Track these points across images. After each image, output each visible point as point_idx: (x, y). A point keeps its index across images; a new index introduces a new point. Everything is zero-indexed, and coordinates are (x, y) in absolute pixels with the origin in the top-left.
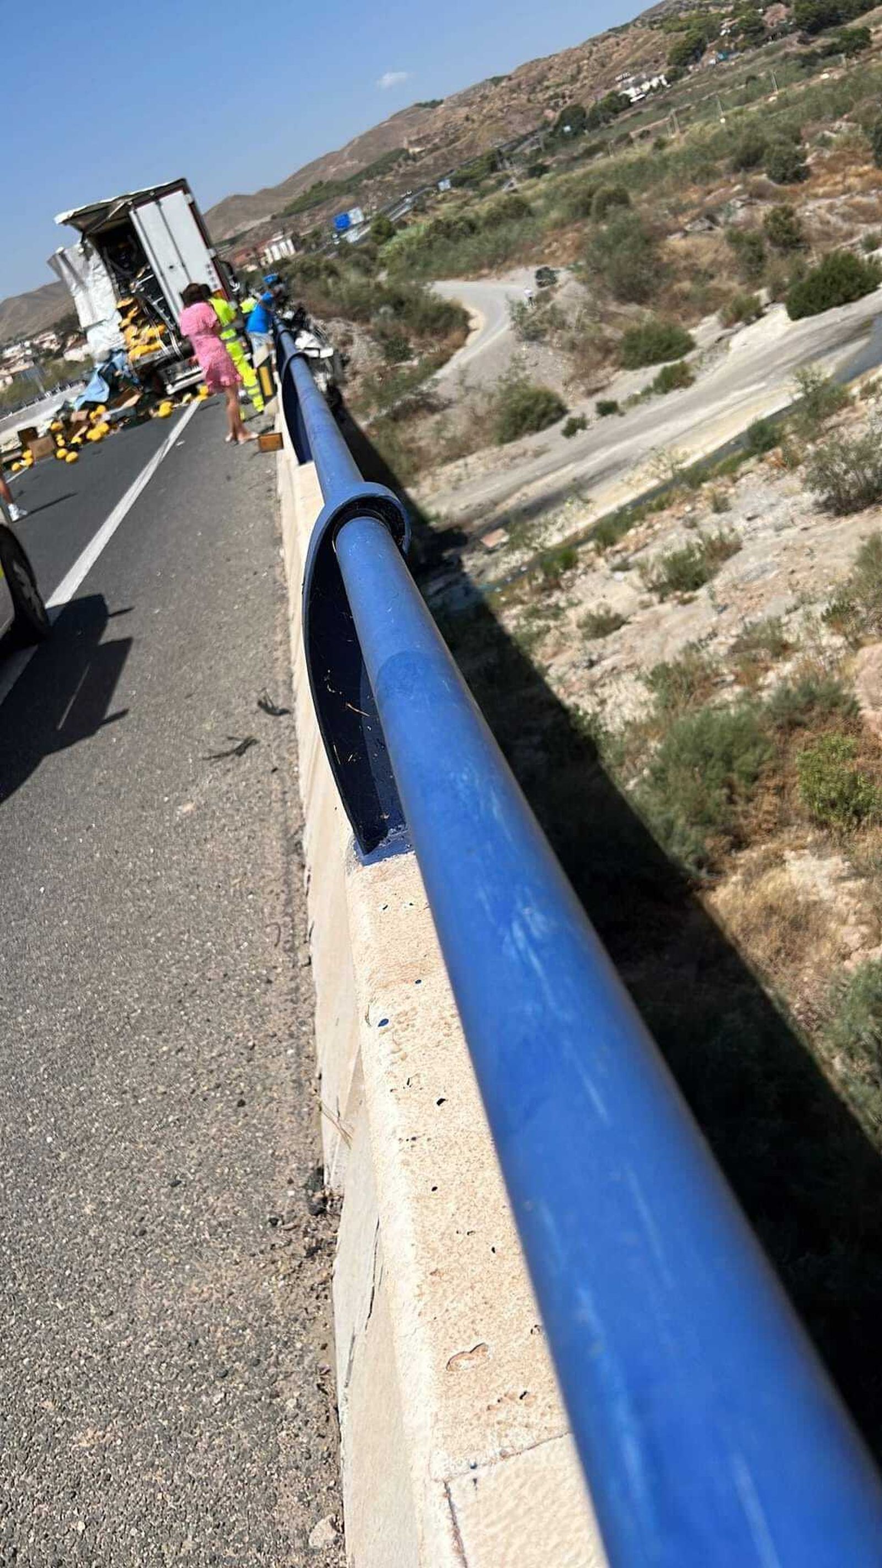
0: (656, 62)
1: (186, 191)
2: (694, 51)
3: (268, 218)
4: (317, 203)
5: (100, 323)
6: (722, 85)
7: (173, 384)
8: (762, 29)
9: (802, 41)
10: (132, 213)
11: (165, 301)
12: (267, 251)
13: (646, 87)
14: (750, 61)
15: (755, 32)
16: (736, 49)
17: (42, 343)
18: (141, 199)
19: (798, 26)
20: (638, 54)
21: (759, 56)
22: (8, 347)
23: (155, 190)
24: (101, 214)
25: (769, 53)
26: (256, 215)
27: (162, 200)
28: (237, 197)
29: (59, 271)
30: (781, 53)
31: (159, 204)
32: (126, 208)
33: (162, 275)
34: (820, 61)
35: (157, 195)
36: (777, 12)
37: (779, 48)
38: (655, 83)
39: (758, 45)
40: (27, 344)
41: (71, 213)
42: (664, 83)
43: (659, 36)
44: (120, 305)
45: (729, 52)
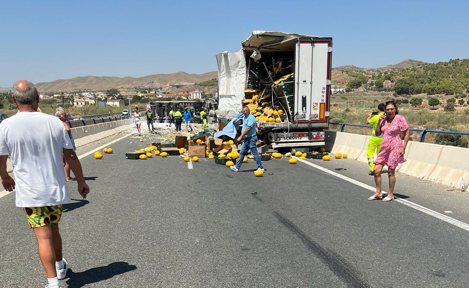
0: (343, 83)
1: (330, 45)
2: (357, 85)
3: (193, 84)
4: (212, 85)
5: (230, 96)
6: (365, 99)
7: (278, 143)
8: (382, 86)
9: (394, 95)
10: (297, 45)
11: (293, 98)
12: (192, 94)
13: (338, 90)
14: (375, 95)
15: (380, 87)
16: (372, 90)
17: (98, 95)
18: (305, 40)
19: (395, 90)
20: (337, 79)
21: (379, 94)
22: (84, 92)
23: (314, 38)
24: (279, 39)
25: (382, 95)
26: (189, 81)
27: (316, 45)
28: (183, 73)
29: (219, 63)
30: (387, 96)
31: (313, 46)
32: (295, 41)
33: (298, 84)
34: (402, 104)
35: (313, 41)
36: (388, 83)
37: (386, 94)
38: (341, 90)
39: (379, 91)
40: (92, 93)
41: (263, 32)
42: (345, 91)
43: (345, 75)
44: (247, 91)
45: (369, 89)
